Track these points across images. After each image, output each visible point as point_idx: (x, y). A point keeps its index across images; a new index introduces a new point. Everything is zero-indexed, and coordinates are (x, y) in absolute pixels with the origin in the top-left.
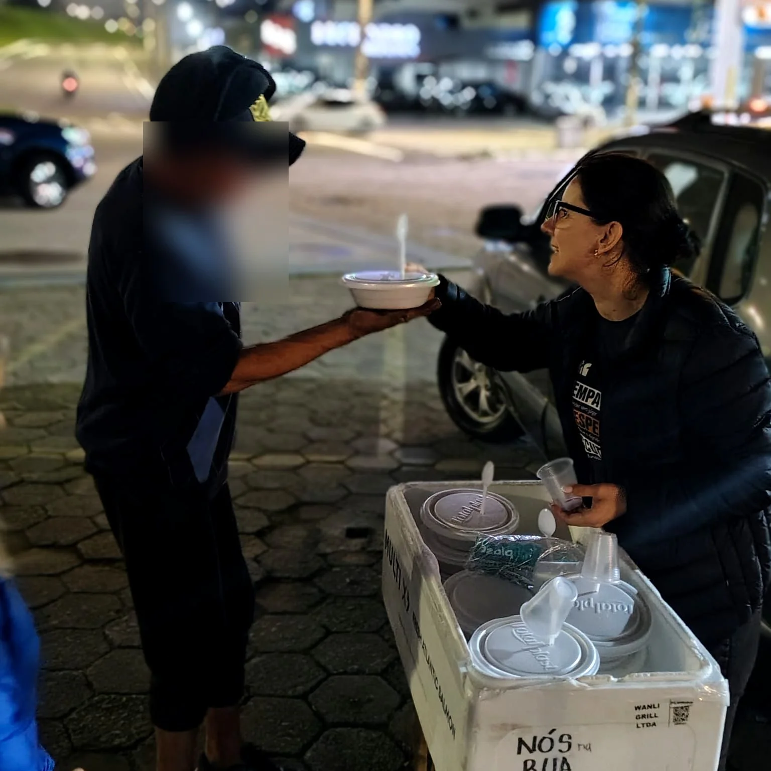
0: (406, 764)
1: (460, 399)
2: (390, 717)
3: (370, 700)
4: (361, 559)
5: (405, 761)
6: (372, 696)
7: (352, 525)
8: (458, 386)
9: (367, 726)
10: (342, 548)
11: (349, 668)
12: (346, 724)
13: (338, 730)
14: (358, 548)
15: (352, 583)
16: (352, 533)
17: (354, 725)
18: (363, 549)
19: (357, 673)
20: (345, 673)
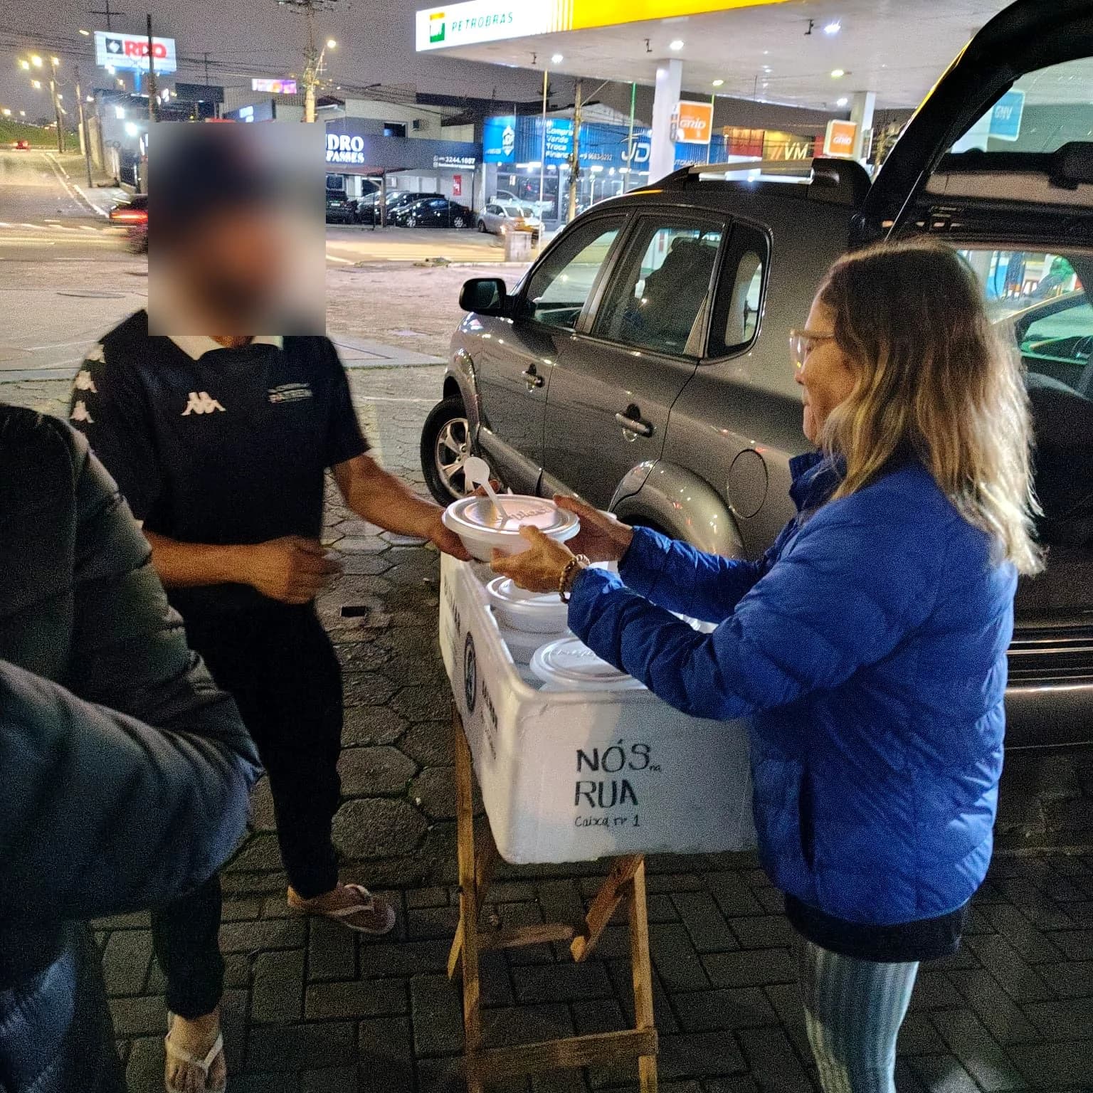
0: (430, 828)
1: (445, 481)
2: (408, 785)
3: (386, 770)
4: (359, 636)
5: (430, 825)
6: (387, 766)
7: (347, 604)
8: (441, 468)
9: (385, 796)
10: (339, 627)
11: (360, 741)
12: (363, 796)
13: (356, 801)
14: (357, 625)
15: (354, 659)
16: (348, 612)
17: (372, 796)
18: (361, 626)
19: (368, 745)
20: (357, 746)
